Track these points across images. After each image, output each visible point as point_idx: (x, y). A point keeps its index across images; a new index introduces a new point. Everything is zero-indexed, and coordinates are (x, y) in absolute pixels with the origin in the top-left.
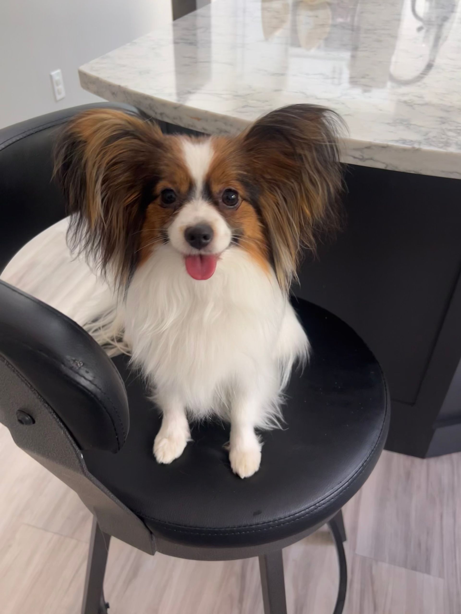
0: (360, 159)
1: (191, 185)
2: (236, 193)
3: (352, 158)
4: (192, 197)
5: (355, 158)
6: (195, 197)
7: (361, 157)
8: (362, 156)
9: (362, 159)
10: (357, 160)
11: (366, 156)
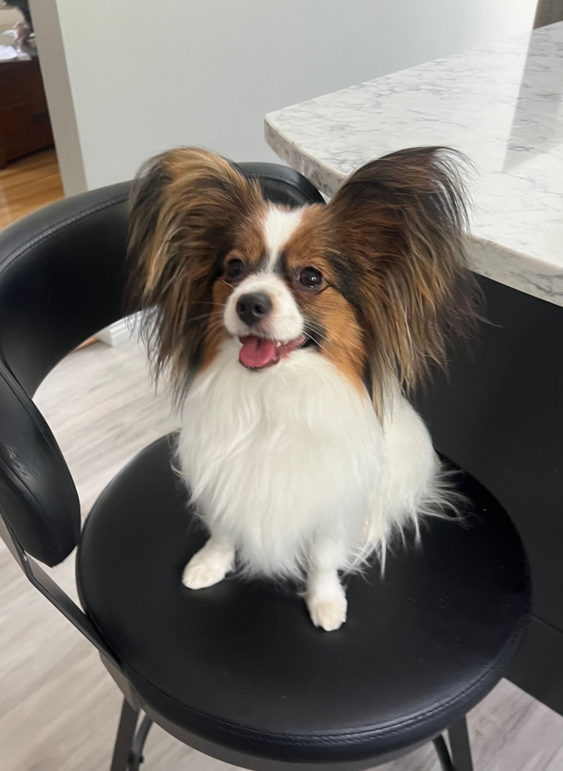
0: (548, 292)
1: (264, 254)
2: (319, 274)
3: (535, 288)
4: (262, 270)
5: (539, 288)
6: (264, 269)
7: (548, 289)
8: (550, 288)
9: (549, 292)
10: (542, 292)
11: (555, 290)
